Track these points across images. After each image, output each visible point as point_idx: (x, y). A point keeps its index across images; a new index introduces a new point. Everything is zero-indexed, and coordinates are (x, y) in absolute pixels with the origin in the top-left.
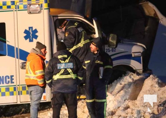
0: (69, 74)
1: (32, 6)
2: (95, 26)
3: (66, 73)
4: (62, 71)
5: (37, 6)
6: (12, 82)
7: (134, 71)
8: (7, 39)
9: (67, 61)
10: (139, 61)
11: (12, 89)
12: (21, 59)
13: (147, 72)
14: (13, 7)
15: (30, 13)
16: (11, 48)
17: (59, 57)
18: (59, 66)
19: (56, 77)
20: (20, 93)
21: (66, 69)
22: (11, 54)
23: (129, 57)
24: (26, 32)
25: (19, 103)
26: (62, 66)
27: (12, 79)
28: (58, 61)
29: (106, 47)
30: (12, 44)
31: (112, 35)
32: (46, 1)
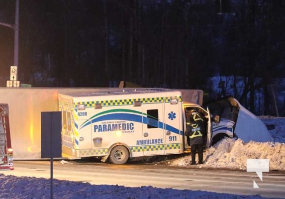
0: (198, 134)
1: (173, 100)
2: (208, 112)
3: (197, 133)
4: (195, 133)
5: (175, 100)
6: (162, 143)
7: (228, 136)
8: (159, 119)
9: (197, 127)
10: (231, 131)
11: (161, 146)
12: (166, 129)
13: (235, 137)
14: (162, 101)
15: (172, 104)
16: (161, 124)
17: (192, 125)
18: (193, 130)
19: (192, 137)
20: (166, 149)
21: (197, 131)
22: (161, 127)
23: (226, 128)
24: (169, 114)
25: (165, 154)
26: (194, 130)
27: (162, 141)
28: (192, 128)
29: (213, 123)
30: (161, 121)
31: (216, 116)
32: (180, 97)
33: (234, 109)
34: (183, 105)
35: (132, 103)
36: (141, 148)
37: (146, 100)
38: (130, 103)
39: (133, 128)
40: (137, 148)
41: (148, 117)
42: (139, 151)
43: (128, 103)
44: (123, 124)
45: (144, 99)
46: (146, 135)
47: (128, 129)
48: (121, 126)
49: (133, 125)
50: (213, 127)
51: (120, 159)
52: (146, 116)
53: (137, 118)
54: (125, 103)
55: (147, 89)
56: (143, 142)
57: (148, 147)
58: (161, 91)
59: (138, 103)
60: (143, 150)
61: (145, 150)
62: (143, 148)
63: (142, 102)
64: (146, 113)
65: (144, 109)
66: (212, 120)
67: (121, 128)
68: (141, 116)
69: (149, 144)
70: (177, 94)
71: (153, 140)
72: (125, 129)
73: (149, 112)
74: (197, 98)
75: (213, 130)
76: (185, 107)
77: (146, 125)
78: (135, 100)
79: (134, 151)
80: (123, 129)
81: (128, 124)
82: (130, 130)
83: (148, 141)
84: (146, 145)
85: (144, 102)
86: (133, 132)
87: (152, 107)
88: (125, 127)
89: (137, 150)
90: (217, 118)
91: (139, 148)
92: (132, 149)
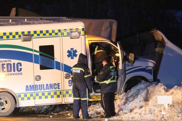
1: (73, 33)
2: (119, 48)
5: (77, 33)
6: (59, 88)
7: (147, 80)
8: (55, 57)
10: (151, 73)
11: (58, 93)
12: (65, 71)
13: (156, 81)
14: (59, 34)
15: (72, 38)
16: (58, 63)
20: (65, 96)
22: (58, 68)
24: (69, 52)
25: (63, 103)
27: (59, 86)
29: (127, 63)
30: (58, 60)
31: (131, 54)
32: (83, 29)
33: (159, 44)
34: (87, 39)
35: (20, 36)
36: (32, 95)
37: (38, 33)
38: (17, 37)
39: (21, 69)
40: (26, 95)
41: (40, 54)
42: (29, 99)
43: (14, 37)
44: (8, 64)
45: (35, 32)
46: (38, 78)
47: (14, 71)
48: (5, 66)
49: (21, 65)
50: (127, 68)
51: (3, 109)
52: (38, 54)
53: (27, 57)
54: (11, 37)
55: (41, 19)
56: (34, 87)
57: (40, 94)
58: (59, 21)
59: (28, 37)
60: (34, 98)
61: (37, 97)
62: (34, 95)
63: (33, 35)
64: (38, 50)
65: (35, 44)
66: (125, 59)
67: (5, 70)
68: (32, 54)
69: (42, 90)
70: (79, 25)
71: (47, 85)
72: (11, 71)
73: (42, 48)
74: (109, 30)
75: (127, 72)
76: (90, 42)
77: (38, 66)
78: (23, 33)
79: (23, 99)
80: (8, 71)
81: (14, 64)
82: (16, 72)
83: (41, 86)
84: (39, 91)
85: (35, 35)
86: (21, 74)
87: (46, 42)
88: (10, 68)
89: (26, 98)
90: (131, 56)
91: (29, 95)
92: (20, 96)
